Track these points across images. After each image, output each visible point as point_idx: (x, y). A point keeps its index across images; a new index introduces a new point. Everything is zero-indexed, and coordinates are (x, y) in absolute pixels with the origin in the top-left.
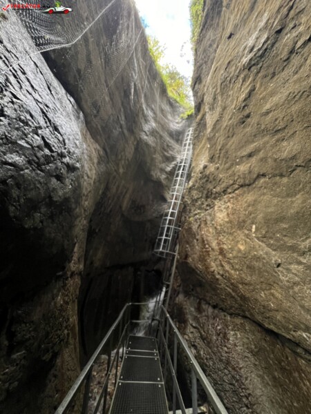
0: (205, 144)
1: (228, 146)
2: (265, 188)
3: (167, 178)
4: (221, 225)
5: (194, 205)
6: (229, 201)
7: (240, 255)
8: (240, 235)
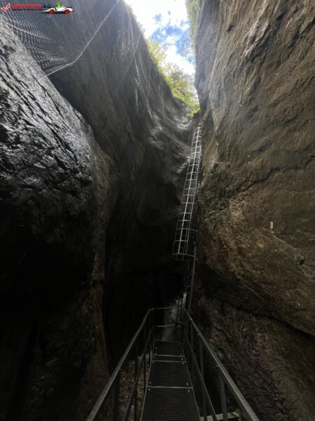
0: (214, 142)
1: (237, 143)
2: (280, 182)
3: (179, 180)
4: (237, 224)
5: (208, 206)
6: (243, 199)
7: (259, 254)
8: (258, 233)
